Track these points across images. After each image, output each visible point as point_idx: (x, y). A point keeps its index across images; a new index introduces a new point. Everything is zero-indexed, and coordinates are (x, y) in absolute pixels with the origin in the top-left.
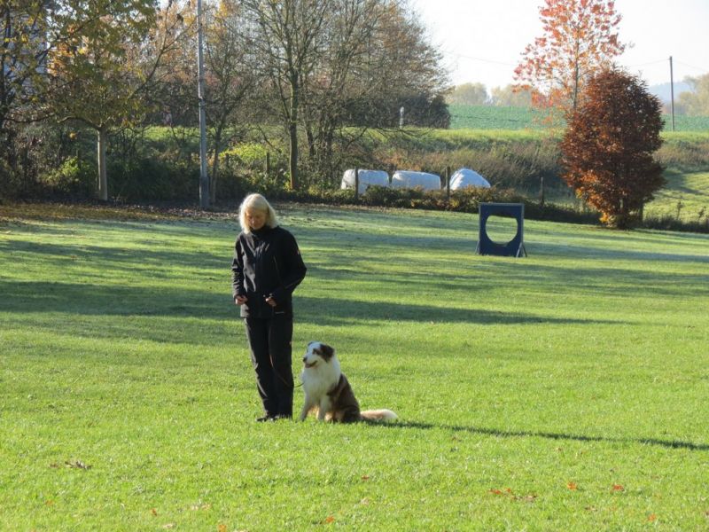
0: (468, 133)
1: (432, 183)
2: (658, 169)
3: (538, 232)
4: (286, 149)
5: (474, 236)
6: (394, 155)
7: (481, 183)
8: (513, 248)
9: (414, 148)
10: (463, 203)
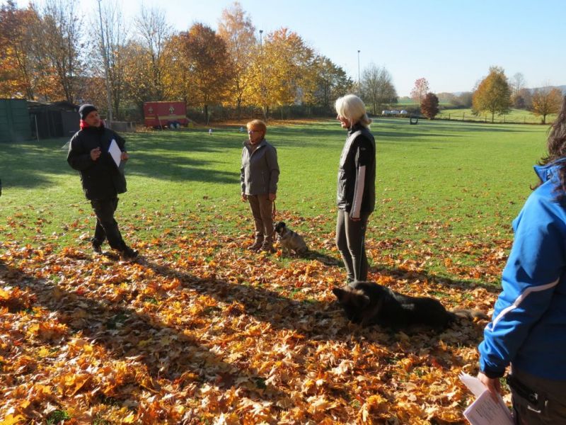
0: (402, 104)
1: (397, 113)
2: (438, 109)
3: (420, 121)
4: (373, 107)
5: (409, 121)
6: (391, 108)
7: (406, 113)
8: (416, 124)
9: (394, 107)
10: (403, 116)
